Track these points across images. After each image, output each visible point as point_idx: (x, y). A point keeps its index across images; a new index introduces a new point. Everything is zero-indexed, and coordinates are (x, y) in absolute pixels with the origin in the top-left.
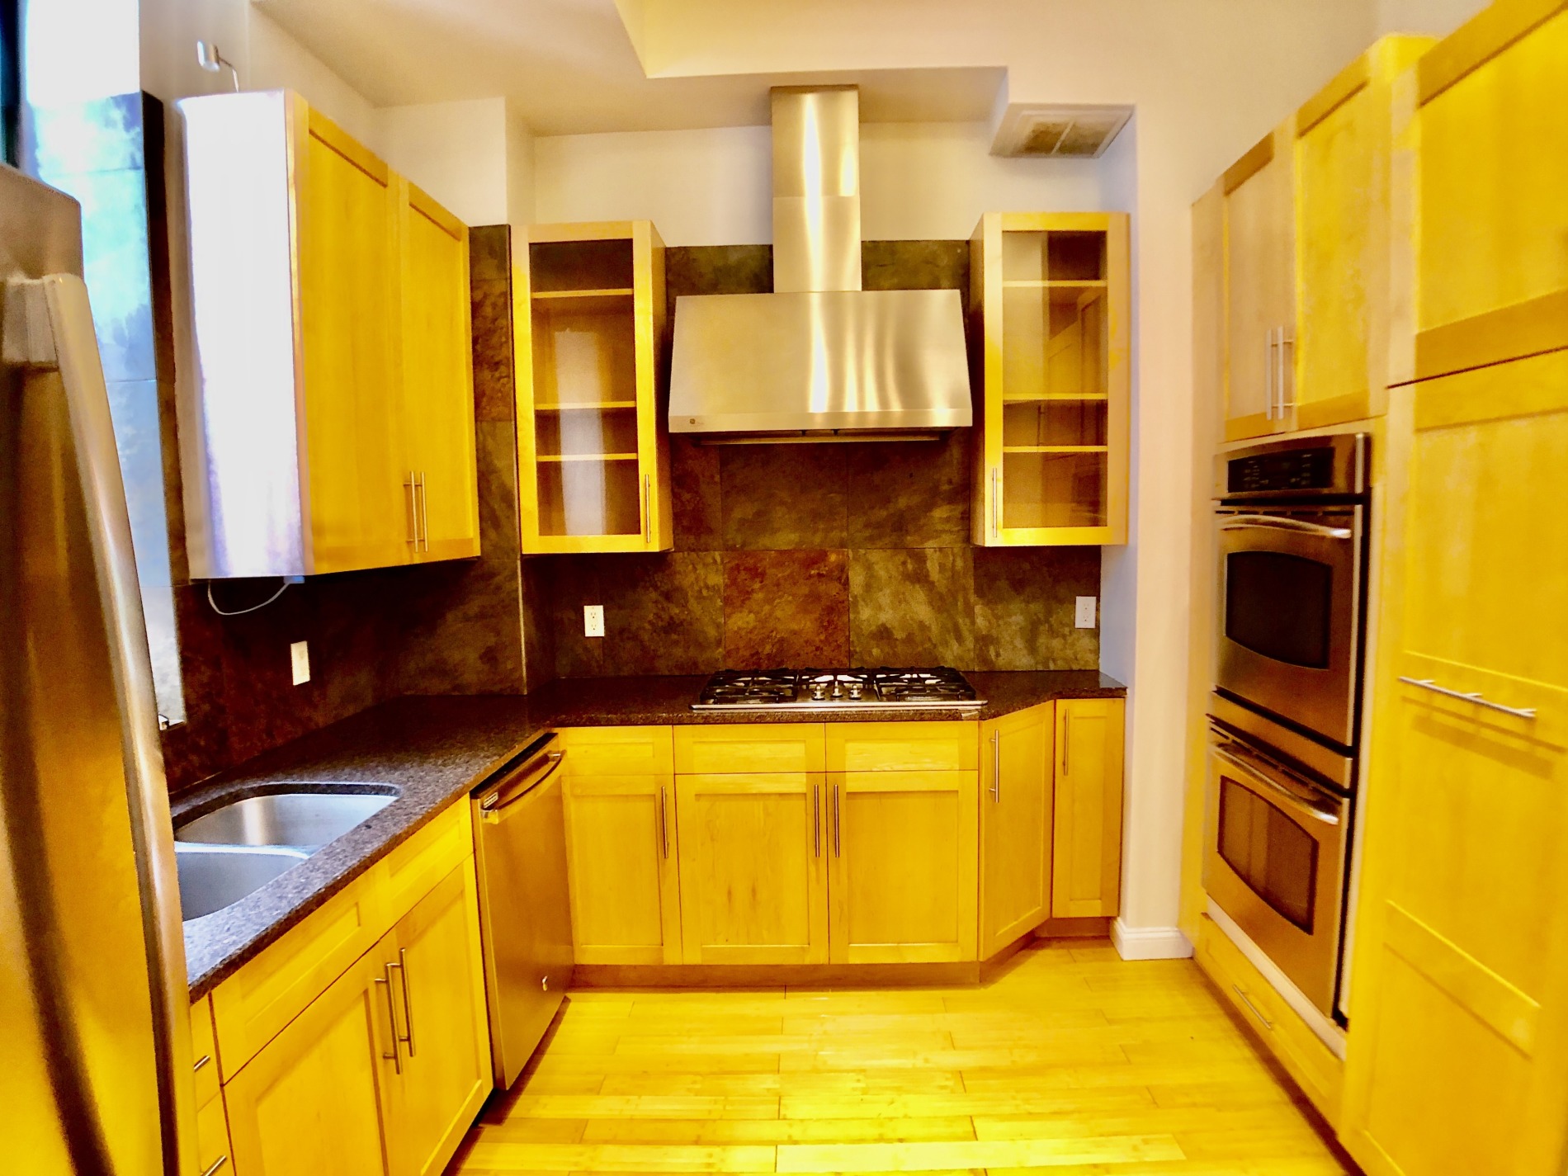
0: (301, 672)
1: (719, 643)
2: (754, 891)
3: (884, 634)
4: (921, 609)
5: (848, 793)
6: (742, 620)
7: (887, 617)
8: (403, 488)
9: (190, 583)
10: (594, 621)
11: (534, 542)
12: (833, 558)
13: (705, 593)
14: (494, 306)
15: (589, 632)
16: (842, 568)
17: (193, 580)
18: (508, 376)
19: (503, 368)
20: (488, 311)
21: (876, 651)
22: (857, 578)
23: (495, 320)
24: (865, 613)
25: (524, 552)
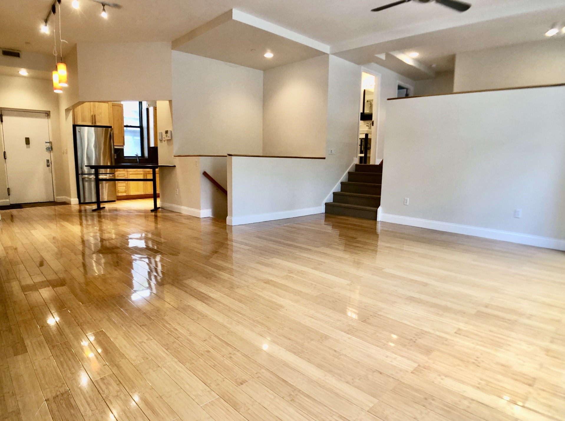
17: (150, 146)
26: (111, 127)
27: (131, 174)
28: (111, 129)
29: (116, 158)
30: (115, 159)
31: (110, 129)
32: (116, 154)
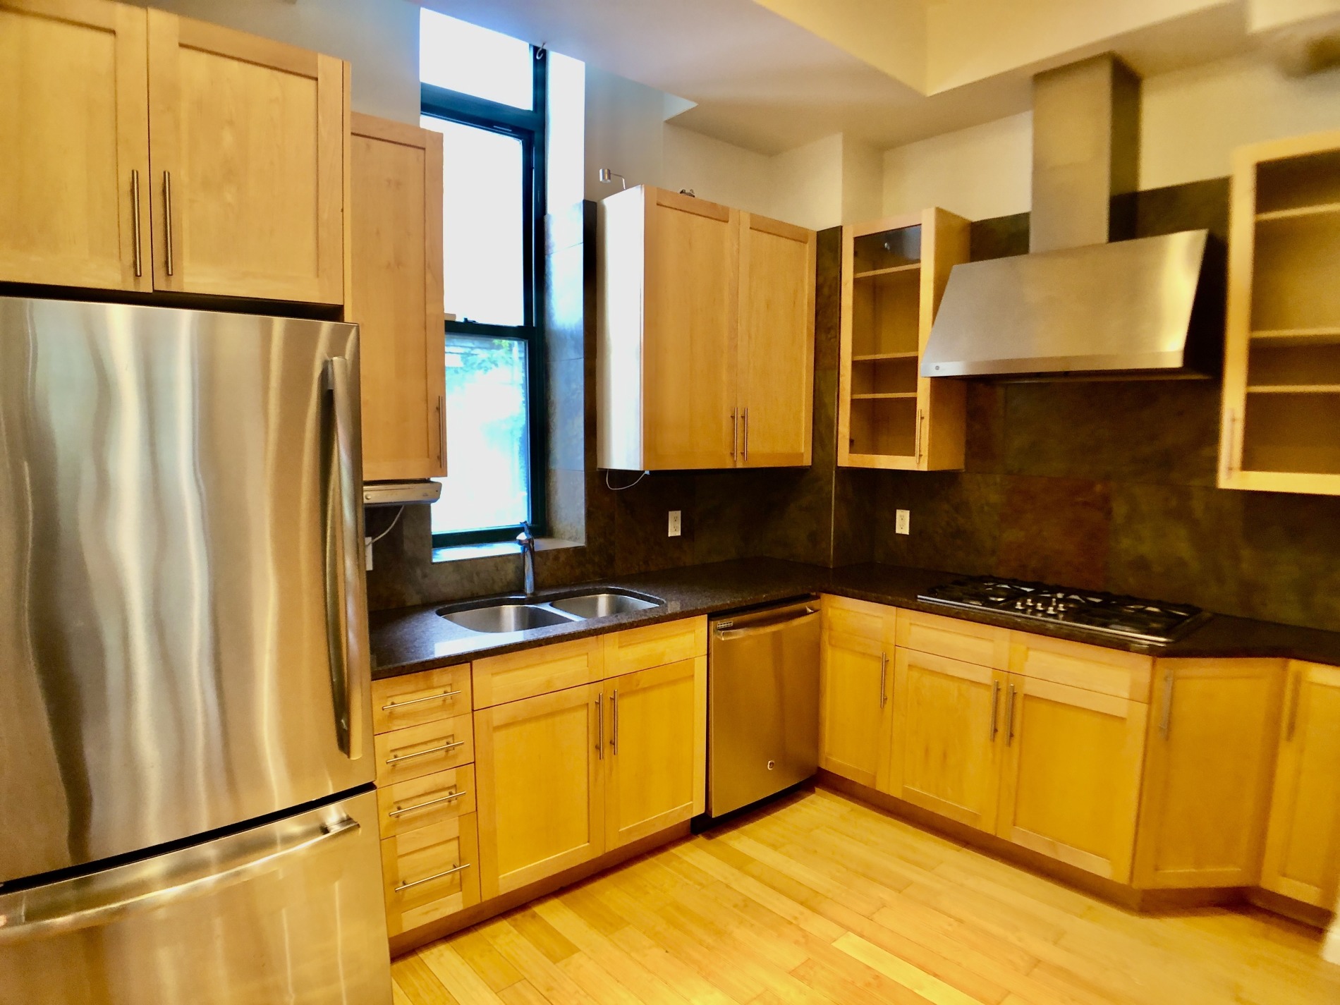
0: (674, 530)
1: (993, 552)
2: (945, 756)
3: (1141, 564)
4: (1181, 545)
5: (1025, 695)
6: (1012, 535)
7: (1146, 549)
8: (731, 419)
9: (597, 470)
10: (903, 522)
11: (845, 458)
12: (1098, 488)
13: (986, 508)
14: (830, 287)
15: (898, 531)
16: (1106, 499)
17: (599, 469)
18: (836, 337)
19: (833, 332)
20: (826, 291)
21: (1131, 580)
22: (1120, 509)
23: (829, 297)
24: (1125, 543)
25: (839, 465)
26: (333, 313)
27: (507, 725)
28: (334, 331)
29: (370, 567)
30: (368, 572)
31: (326, 326)
32: (369, 540)
